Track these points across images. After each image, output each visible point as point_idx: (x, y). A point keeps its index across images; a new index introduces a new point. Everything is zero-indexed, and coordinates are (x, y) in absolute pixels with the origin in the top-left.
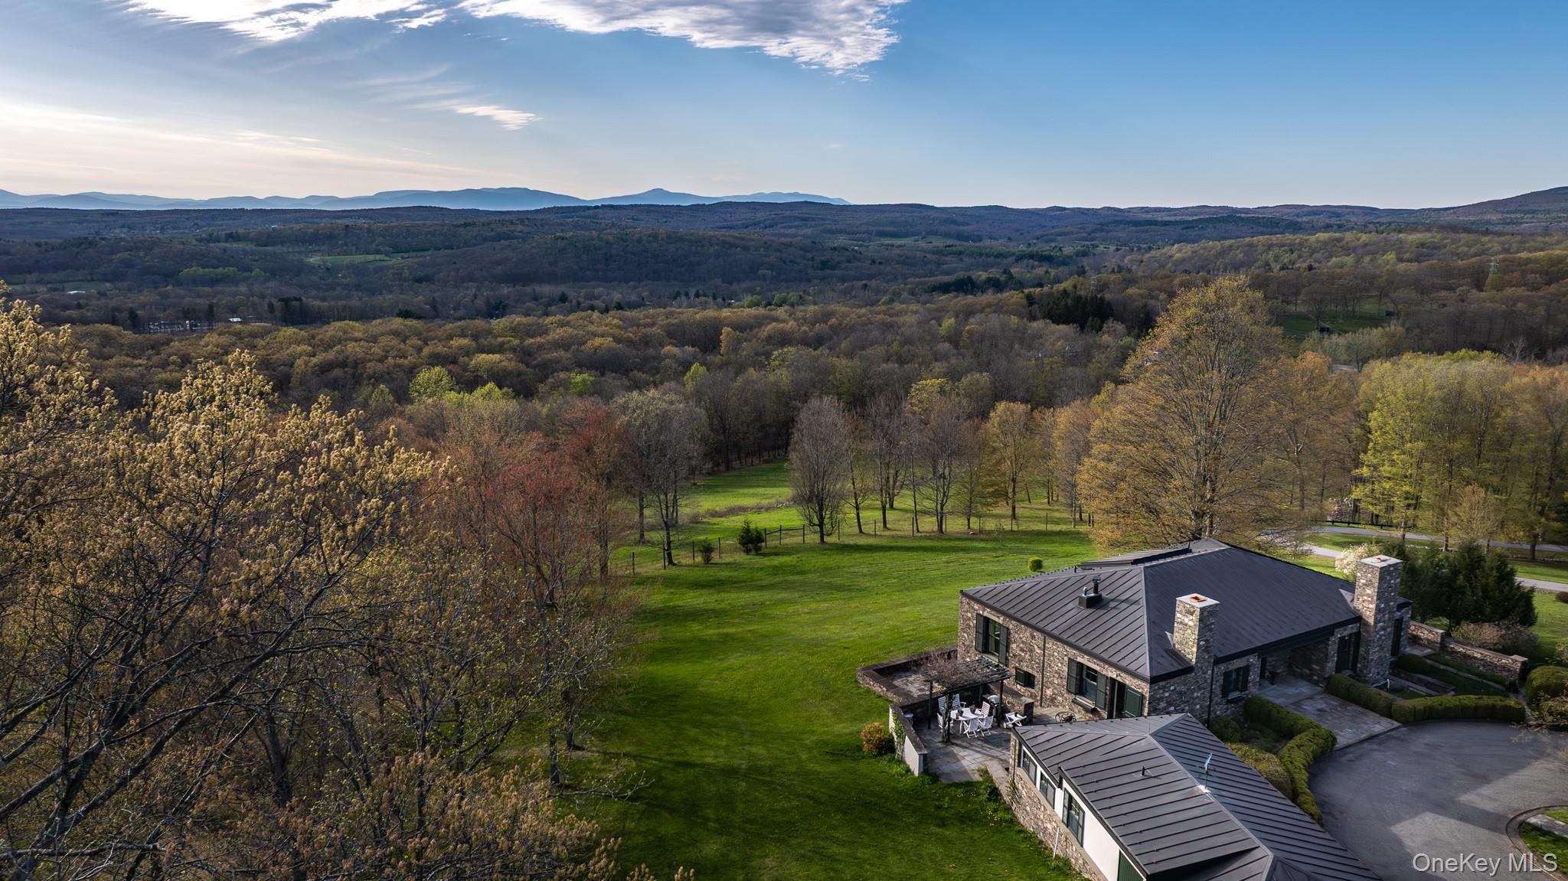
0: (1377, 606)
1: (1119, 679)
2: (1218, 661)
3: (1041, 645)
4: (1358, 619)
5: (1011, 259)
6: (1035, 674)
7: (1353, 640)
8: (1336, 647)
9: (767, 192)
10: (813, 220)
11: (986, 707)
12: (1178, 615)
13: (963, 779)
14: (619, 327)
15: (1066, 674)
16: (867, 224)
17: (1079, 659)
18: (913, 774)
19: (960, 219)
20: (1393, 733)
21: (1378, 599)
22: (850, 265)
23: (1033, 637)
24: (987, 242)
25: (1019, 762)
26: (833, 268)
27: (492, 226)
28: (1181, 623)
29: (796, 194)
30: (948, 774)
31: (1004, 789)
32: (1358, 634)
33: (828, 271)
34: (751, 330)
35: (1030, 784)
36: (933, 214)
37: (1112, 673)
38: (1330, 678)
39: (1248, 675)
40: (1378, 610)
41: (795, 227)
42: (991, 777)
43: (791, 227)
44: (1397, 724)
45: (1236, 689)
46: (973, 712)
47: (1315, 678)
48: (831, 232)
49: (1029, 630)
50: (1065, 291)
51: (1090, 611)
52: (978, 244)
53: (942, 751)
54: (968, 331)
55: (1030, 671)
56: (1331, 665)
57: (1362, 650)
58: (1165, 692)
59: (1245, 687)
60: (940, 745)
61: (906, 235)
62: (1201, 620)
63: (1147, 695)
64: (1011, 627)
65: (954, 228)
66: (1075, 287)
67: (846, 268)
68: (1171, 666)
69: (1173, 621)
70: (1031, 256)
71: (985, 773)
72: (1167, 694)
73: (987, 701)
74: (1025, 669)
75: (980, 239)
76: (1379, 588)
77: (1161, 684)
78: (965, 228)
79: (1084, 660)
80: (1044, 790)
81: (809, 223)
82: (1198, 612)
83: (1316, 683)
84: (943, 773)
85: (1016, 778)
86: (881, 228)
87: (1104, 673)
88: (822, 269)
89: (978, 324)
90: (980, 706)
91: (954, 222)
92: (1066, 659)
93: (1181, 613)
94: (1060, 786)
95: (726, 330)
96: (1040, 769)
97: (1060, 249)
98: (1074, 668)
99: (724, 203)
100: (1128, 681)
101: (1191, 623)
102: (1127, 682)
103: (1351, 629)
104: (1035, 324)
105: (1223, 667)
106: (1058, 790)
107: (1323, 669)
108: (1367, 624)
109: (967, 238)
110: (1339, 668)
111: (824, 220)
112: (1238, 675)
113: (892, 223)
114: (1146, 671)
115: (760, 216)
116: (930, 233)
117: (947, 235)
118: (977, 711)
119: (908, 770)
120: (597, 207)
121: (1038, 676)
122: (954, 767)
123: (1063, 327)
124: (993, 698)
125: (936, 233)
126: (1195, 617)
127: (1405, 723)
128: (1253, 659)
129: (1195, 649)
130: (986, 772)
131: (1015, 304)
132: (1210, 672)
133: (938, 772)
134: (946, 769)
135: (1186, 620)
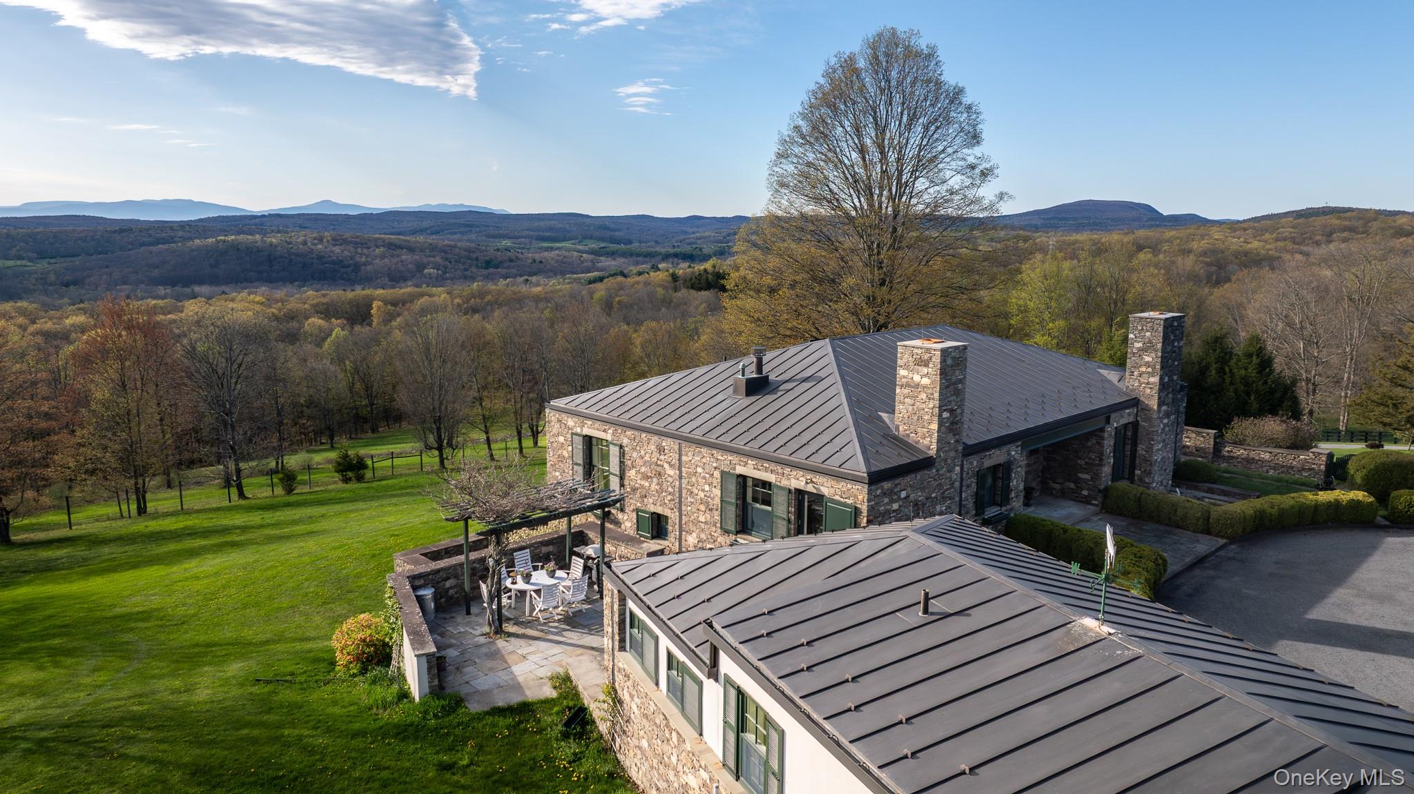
0: (1161, 379)
1: (810, 488)
2: (971, 451)
3: (675, 462)
4: (1135, 402)
5: (659, 258)
6: (667, 512)
7: (1129, 434)
8: (1112, 443)
9: (434, 204)
10: (478, 227)
11: (577, 565)
12: (902, 372)
13: (515, 699)
14: (262, 304)
15: (717, 501)
16: (528, 230)
17: (740, 470)
18: (412, 701)
19: (613, 226)
20: (1222, 553)
21: (1162, 368)
22: (512, 264)
23: (661, 450)
24: (636, 245)
25: (622, 640)
26: (497, 267)
27: (150, 232)
28: (908, 385)
29: (462, 205)
30: (487, 693)
31: (598, 710)
32: (1135, 425)
33: (491, 270)
34: (403, 305)
35: (647, 685)
36: (588, 220)
37: (798, 481)
38: (1107, 489)
39: (1009, 479)
40: (1163, 386)
41: (461, 233)
42: (575, 688)
43: (456, 233)
44: (1222, 541)
45: (994, 504)
46: (552, 574)
47: (1085, 493)
48: (495, 237)
49: (655, 438)
50: (705, 270)
51: (753, 398)
52: (629, 247)
53: (484, 650)
54: (619, 302)
55: (659, 510)
56: (1107, 470)
57: (1141, 450)
58: (892, 501)
59: (1005, 500)
60: (482, 640)
61: (564, 240)
62: (943, 372)
63: (864, 508)
64: (625, 441)
65: (607, 234)
66: (714, 267)
67: (508, 267)
68: (896, 459)
69: (892, 384)
70: (676, 255)
71: (564, 682)
72: (895, 506)
73: (579, 555)
74: (652, 509)
75: (630, 242)
76: (1163, 351)
77: (887, 485)
78: (617, 233)
79: (749, 469)
80: (677, 692)
81: (474, 230)
82: (937, 359)
83: (1086, 501)
84: (477, 692)
85: (619, 678)
86: (541, 233)
87: (784, 483)
88: (486, 268)
89: (627, 295)
90: (566, 566)
91: (607, 228)
92: (717, 474)
93: (906, 367)
94: (713, 670)
95: (375, 304)
96: (665, 643)
97: (700, 249)
98: (732, 487)
99: (391, 212)
100: (827, 488)
101: (926, 381)
102: (825, 491)
103: (1126, 417)
104: (679, 294)
105: (974, 462)
106: (709, 684)
107: (1096, 476)
108: (1147, 409)
109: (619, 242)
110: (1116, 476)
111: (487, 226)
112: (995, 479)
113: (550, 229)
114: (859, 466)
115: (426, 224)
116: (585, 237)
117: (602, 239)
118: (560, 573)
119: (404, 695)
120: (263, 216)
121: (673, 516)
122: (502, 677)
123: (703, 293)
124: (590, 551)
125: (591, 238)
126: (934, 369)
127: (1232, 540)
128: (1015, 452)
129: (935, 426)
130: (567, 679)
131: (663, 280)
132: (958, 469)
133: (464, 690)
134: (483, 681)
135: (917, 378)
